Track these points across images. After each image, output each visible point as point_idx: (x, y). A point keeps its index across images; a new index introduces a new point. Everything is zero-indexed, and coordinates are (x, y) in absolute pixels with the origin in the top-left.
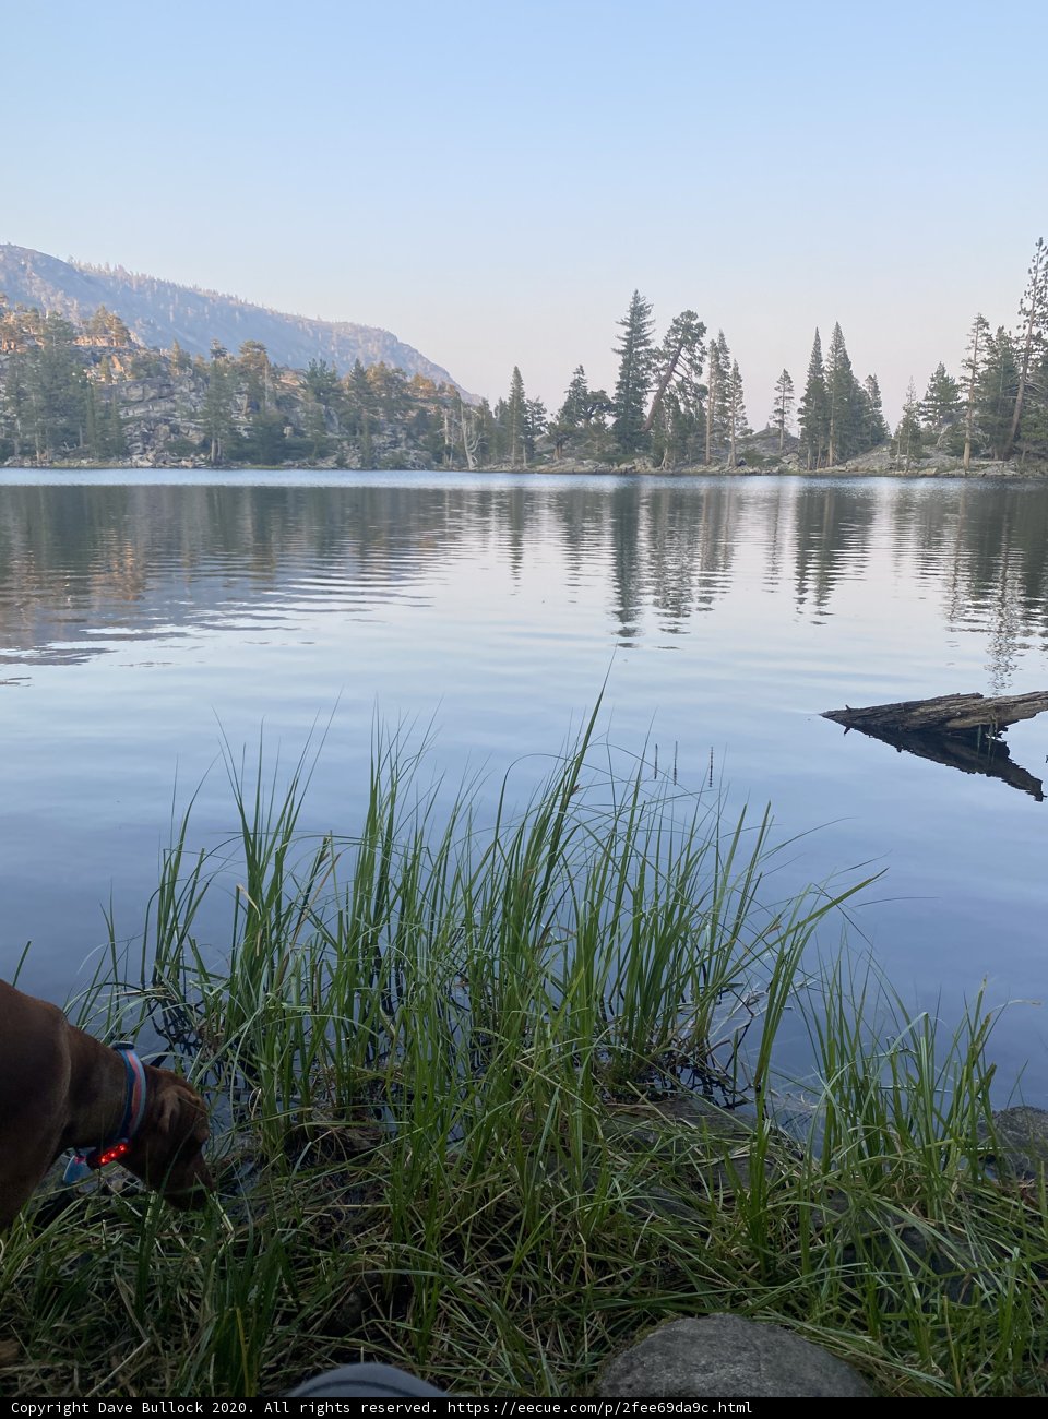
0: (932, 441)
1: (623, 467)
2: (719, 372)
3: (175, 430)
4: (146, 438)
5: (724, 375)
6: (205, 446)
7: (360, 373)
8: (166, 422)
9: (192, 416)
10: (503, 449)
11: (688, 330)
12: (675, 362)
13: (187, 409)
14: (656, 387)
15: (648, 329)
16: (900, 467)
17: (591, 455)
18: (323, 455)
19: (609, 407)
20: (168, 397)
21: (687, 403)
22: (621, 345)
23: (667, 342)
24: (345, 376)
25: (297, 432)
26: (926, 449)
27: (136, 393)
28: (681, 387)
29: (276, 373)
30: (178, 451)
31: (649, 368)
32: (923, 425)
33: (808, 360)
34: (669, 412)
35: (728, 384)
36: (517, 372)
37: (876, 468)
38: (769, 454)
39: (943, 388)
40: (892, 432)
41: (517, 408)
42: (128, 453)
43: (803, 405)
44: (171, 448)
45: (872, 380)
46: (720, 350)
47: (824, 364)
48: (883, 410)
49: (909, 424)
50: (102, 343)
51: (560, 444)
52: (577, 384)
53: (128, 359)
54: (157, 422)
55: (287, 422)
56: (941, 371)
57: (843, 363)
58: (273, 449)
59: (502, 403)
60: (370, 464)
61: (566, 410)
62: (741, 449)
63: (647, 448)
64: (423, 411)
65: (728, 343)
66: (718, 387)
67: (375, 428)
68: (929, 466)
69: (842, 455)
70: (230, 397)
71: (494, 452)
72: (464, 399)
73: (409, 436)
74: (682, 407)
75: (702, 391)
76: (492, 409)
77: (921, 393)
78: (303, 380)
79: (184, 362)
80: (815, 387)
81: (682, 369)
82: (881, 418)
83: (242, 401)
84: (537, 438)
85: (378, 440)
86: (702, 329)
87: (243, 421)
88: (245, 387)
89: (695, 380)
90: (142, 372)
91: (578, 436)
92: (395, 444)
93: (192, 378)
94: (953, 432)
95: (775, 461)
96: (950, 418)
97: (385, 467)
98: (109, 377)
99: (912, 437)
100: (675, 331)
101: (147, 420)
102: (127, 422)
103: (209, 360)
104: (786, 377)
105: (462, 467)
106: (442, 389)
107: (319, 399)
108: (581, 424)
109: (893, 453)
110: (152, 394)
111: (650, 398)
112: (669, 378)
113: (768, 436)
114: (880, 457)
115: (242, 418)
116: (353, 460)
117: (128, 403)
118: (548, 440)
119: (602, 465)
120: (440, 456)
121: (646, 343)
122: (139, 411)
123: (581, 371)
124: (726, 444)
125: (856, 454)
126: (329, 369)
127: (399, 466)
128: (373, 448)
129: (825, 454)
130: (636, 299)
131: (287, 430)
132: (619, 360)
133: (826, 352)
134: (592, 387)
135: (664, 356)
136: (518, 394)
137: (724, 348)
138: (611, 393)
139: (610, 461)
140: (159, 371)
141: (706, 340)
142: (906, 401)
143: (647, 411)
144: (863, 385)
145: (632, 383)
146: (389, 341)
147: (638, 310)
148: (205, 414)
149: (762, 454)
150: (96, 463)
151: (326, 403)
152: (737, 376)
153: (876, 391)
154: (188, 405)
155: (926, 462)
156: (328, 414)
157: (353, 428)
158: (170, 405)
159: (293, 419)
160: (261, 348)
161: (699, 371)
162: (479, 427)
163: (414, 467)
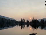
21: (23, 21)
52: (20, 21)
68: (31, 24)
76: (17, 21)
104: (26, 21)
130: (22, 18)
153: (29, 21)
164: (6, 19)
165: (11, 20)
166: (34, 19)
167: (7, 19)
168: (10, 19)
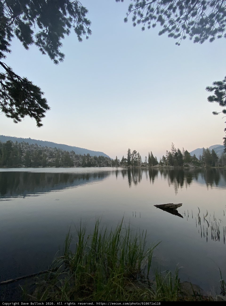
0: (163, 164)
1: (129, 166)
2: (138, 156)
3: (79, 163)
4: (76, 164)
5: (139, 157)
6: (82, 165)
7: (99, 157)
8: (78, 162)
9: (81, 161)
10: (115, 164)
11: (135, 152)
12: (134, 155)
13: (80, 161)
14: (132, 158)
15: (130, 152)
16: (160, 167)
17: (125, 165)
18: (95, 166)
19: (127, 160)
20: (79, 159)
21: (135, 159)
22: (128, 154)
23: (133, 153)
24: (98, 157)
25: (92, 163)
26: (163, 165)
27: (75, 159)
28: (134, 158)
29: (90, 157)
30: (79, 165)
31: (131, 156)
32: (162, 162)
33: (148, 155)
34: (133, 161)
35: (140, 158)
36: (116, 156)
37: (157, 167)
38: (145, 165)
39: (164, 158)
40: (159, 163)
41: (116, 160)
42: (74, 166)
43: (148, 160)
44: (78, 165)
45: (156, 157)
46: (138, 154)
47: (150, 155)
48: (157, 160)
49: (161, 162)
50: (72, 154)
51: (121, 164)
52: (123, 158)
53: (75, 156)
54: (77, 162)
55: (91, 162)
56: (163, 156)
57: (152, 155)
58: (90, 165)
59: (115, 160)
60: (100, 166)
61: (122, 160)
62: (142, 165)
63: (131, 164)
64: (106, 161)
65: (139, 153)
66: (139, 158)
67: (101, 162)
68: (164, 167)
69: (153, 165)
70: (85, 159)
71: (114, 165)
72: (111, 159)
73: (105, 163)
74: (135, 160)
75: (137, 158)
76: (114, 160)
77: (162, 158)
78: (93, 157)
79: (81, 156)
80: (149, 158)
81: (134, 156)
82: (157, 161)
83: (87, 160)
84: (119, 163)
85: (101, 164)
86: (136, 152)
87: (86, 162)
88: (87, 158)
89: (136, 157)
90: (76, 157)
91: (123, 163)
92: (103, 164)
93: (82, 157)
94: (166, 163)
95: (146, 166)
96: (165, 161)
97: (102, 167)
98: (72, 157)
99: (161, 163)
100: (133, 152)
101: (76, 162)
102: (74, 162)
103: (83, 156)
104: (146, 157)
105: (111, 167)
106: (108, 158)
107: (95, 159)
108: (124, 162)
109: (159, 165)
110: (77, 159)
111: (131, 159)
112: (133, 157)
113: (144, 163)
114: (158, 166)
115: (87, 162)
116: (98, 166)
117: (74, 160)
118: (120, 163)
119: (126, 166)
120: (108, 165)
121: (130, 153)
122: (75, 161)
123: (123, 156)
124: (140, 164)
125: (155, 165)
126: (96, 156)
127: (103, 166)
128: (100, 165)
129: (151, 165)
130: (129, 149)
131: (91, 163)
132: (127, 155)
133: (150, 154)
134: (125, 158)
135: (133, 155)
136: (117, 159)
137: (139, 154)
138: (127, 158)
139: (127, 166)
140: (78, 157)
141: (137, 153)
142: (160, 159)
143: (131, 160)
144: (155, 158)
145: (129, 157)
146: (103, 153)
147: (129, 150)
148: (82, 161)
149: (144, 165)
150: (70, 167)
151: (96, 160)
152: (140, 157)
153: (156, 158)
154: (81, 160)
155: (163, 166)
156: (96, 161)
157: (99, 162)
158: (79, 160)
159: (92, 162)
160: (89, 154)
161: (136, 156)
162: (112, 162)
163: (105, 167)
164: (77, 156)
165: (95, 158)
166: (173, 149)
167: (82, 155)
168: (92, 155)
